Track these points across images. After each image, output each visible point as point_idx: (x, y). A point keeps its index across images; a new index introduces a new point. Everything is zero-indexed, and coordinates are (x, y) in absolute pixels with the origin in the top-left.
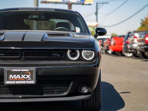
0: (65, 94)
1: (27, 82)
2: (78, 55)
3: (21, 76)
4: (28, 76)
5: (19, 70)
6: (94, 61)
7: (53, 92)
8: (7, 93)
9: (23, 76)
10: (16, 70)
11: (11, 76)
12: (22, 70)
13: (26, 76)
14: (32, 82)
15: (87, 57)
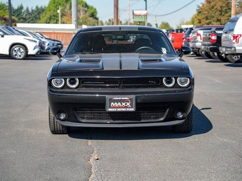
0: (162, 119)
1: (127, 109)
2: (174, 82)
3: (122, 104)
4: (128, 104)
5: (120, 98)
6: (189, 88)
7: (150, 118)
8: (108, 119)
9: (124, 104)
10: (117, 98)
11: (112, 103)
12: (123, 98)
13: (126, 104)
14: (132, 109)
15: (182, 83)
